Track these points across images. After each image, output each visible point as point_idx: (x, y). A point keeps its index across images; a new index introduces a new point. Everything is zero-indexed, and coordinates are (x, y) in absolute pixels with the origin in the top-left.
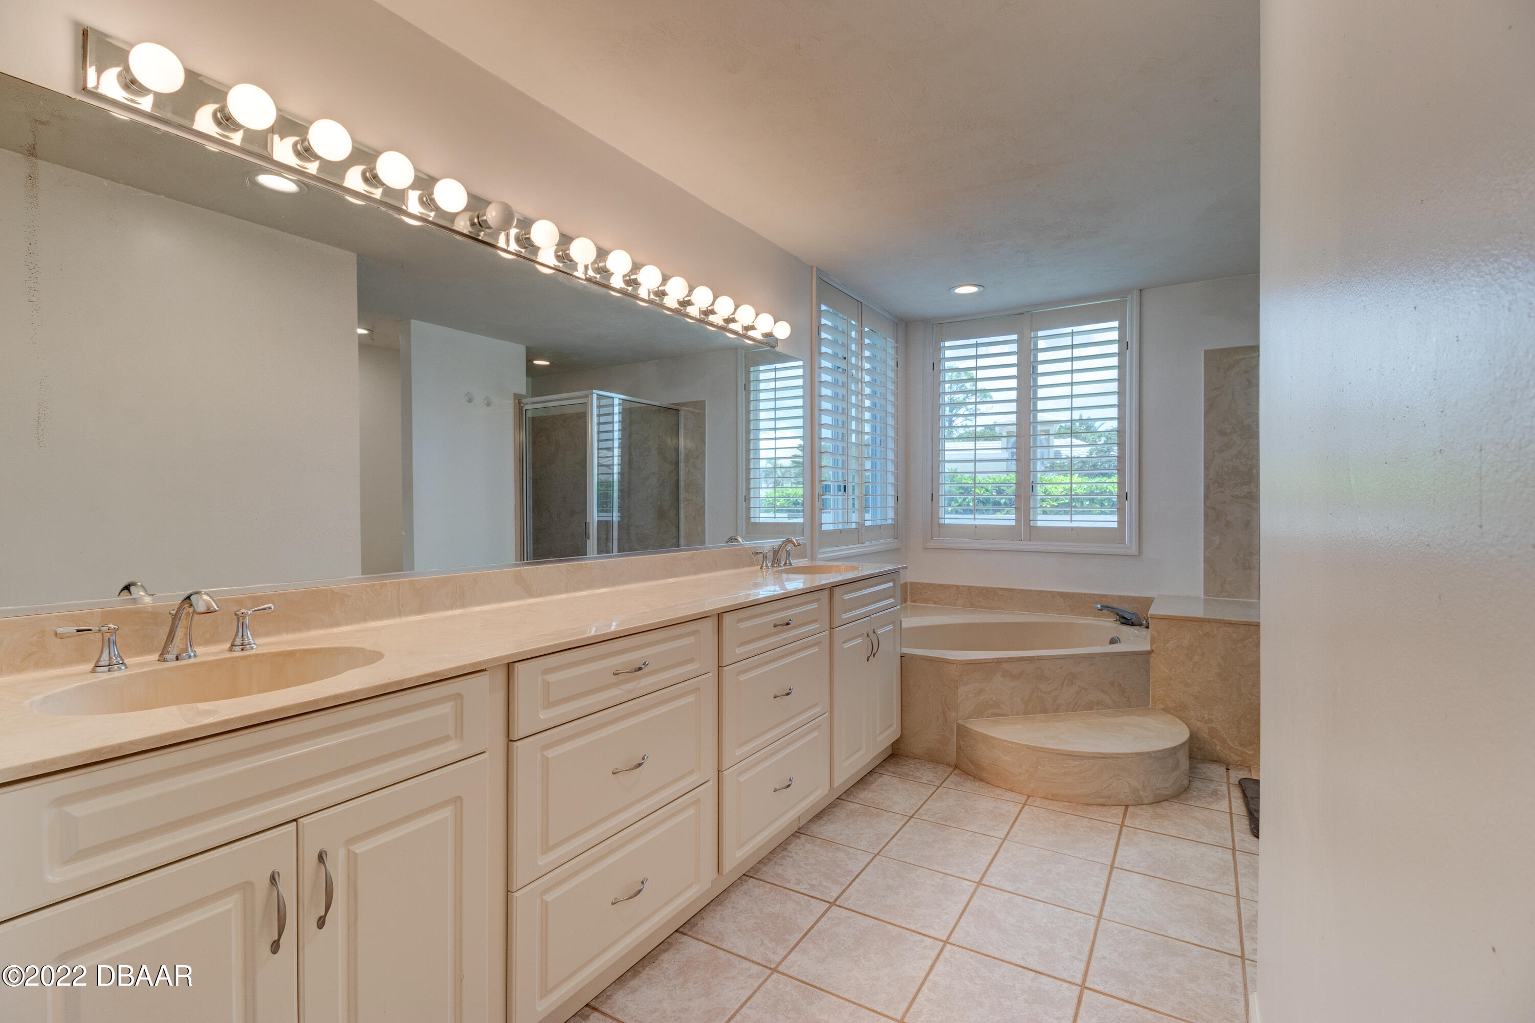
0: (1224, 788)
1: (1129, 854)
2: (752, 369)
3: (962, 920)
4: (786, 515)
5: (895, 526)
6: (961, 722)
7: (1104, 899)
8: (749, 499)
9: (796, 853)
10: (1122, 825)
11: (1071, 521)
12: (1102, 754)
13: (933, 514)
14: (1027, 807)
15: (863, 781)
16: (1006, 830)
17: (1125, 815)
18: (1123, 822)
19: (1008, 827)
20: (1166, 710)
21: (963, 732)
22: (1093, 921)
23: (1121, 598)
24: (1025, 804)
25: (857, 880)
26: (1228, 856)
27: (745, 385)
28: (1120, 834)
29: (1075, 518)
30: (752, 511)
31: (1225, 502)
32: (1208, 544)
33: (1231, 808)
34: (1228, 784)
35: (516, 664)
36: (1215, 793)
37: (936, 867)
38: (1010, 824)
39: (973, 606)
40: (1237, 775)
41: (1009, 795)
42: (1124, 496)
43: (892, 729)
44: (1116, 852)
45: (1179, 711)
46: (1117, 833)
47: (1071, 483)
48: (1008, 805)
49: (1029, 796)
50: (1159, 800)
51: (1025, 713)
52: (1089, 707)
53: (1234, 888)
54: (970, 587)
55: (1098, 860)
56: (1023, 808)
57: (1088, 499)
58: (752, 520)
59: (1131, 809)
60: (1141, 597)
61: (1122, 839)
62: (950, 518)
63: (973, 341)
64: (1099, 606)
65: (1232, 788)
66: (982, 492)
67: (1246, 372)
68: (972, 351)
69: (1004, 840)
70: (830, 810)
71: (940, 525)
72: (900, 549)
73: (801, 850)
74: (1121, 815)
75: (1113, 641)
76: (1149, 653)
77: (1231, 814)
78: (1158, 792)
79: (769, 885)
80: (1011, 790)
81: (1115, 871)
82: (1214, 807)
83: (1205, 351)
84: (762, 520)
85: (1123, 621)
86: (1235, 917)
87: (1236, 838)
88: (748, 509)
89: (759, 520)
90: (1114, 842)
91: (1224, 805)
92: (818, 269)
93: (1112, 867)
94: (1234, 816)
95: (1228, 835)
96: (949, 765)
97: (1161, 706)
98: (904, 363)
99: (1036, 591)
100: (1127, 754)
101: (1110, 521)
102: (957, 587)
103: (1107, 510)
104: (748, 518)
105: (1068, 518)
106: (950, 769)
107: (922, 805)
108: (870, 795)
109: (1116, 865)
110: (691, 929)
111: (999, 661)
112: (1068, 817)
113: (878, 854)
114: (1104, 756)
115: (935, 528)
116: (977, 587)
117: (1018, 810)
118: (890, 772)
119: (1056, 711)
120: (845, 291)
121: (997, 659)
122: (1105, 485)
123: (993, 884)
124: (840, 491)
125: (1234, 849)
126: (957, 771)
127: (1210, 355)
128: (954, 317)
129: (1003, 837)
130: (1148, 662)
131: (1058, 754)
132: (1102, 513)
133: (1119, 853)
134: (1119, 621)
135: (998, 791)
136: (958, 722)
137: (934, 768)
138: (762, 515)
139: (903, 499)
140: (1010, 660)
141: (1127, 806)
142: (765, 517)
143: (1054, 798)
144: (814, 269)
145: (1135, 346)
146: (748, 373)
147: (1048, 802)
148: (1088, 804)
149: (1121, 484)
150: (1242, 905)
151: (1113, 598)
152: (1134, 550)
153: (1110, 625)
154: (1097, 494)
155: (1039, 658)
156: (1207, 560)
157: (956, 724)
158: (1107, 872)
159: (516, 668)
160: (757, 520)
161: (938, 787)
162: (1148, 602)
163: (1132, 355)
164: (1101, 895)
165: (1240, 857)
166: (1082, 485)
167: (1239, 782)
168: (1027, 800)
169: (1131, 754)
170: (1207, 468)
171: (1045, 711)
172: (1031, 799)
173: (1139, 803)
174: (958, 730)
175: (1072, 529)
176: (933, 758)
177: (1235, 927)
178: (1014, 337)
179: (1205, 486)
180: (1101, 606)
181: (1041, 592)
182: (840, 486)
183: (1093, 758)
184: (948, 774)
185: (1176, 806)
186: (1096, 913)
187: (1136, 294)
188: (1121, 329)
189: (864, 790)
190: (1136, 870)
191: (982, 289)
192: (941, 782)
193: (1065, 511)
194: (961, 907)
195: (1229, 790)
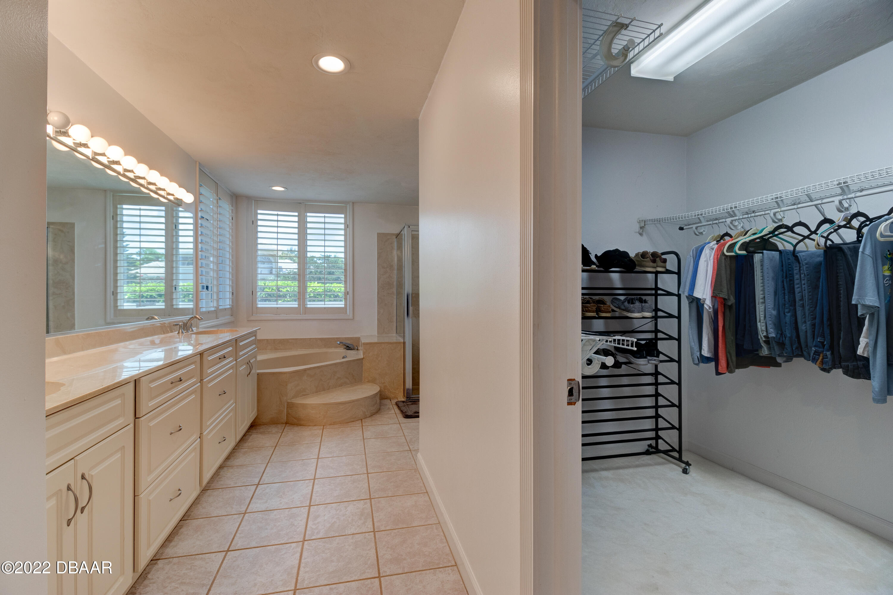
0: (391, 406)
1: (367, 434)
2: (119, 206)
3: (317, 471)
4: (135, 304)
5: (231, 309)
6: (289, 401)
7: (365, 449)
8: (117, 293)
9: (226, 475)
10: (362, 426)
11: (325, 304)
12: (353, 400)
13: (253, 302)
14: (324, 430)
15: (243, 439)
16: (320, 439)
17: (362, 422)
18: (362, 425)
19: (320, 438)
20: (369, 382)
21: (290, 406)
22: (364, 456)
23: (345, 338)
24: (323, 429)
25: (264, 474)
26: (398, 425)
27: (113, 216)
28: (362, 429)
29: (326, 303)
30: (119, 301)
31: (384, 296)
32: (379, 313)
33: (395, 412)
34: (392, 405)
35: (141, 378)
36: (389, 408)
37: (297, 459)
38: (321, 437)
39: (276, 349)
40: (394, 402)
41: (316, 428)
42: (346, 293)
43: (254, 413)
44: (363, 434)
45: (373, 381)
46: (361, 428)
47: (325, 287)
48: (317, 431)
49: (324, 426)
50: (372, 415)
51: (316, 392)
52: (341, 385)
53: (403, 434)
54: (274, 340)
55: (358, 438)
56: (323, 430)
57: (323, 294)
58: (119, 308)
59: (363, 420)
60: (354, 337)
61: (364, 430)
62: (261, 305)
63: (276, 213)
64: (339, 343)
65: (394, 406)
66: (270, 291)
67: (391, 244)
68: (275, 218)
69: (321, 442)
70: (233, 454)
71: (257, 308)
72: (234, 322)
73: (227, 473)
74: (361, 423)
75: (343, 358)
76: (362, 359)
77: (396, 413)
78: (371, 412)
79: (220, 489)
80: (315, 425)
81: (365, 440)
82: (390, 413)
83: (377, 233)
84: (125, 308)
85: (347, 348)
86: (405, 441)
87: (399, 420)
88: (116, 300)
89: (123, 307)
90: (361, 432)
91: (393, 411)
92: (199, 163)
93: (364, 439)
94: (397, 414)
95: (397, 420)
96: (282, 423)
97: (367, 380)
98: (236, 219)
99: (308, 338)
100: (361, 399)
101: (340, 304)
102: (267, 340)
103: (333, 299)
104: (116, 306)
105: (323, 303)
106: (284, 425)
107: (279, 441)
108: (250, 444)
109: (365, 438)
110: (188, 517)
111: (305, 370)
112: (342, 428)
113: (268, 462)
114: (353, 401)
115: (253, 309)
116: (278, 339)
117: (321, 431)
118: (255, 433)
119: (328, 389)
120: (210, 176)
121: (305, 369)
122: (331, 288)
123: (324, 457)
124: (204, 289)
125: (400, 423)
126: (287, 425)
127: (379, 235)
128: (265, 198)
129: (320, 442)
130: (362, 363)
131: (336, 404)
132: (330, 301)
133: (364, 434)
134: (346, 348)
135: (310, 427)
136: (288, 401)
137: (276, 426)
138: (125, 304)
139: (235, 294)
140: (310, 369)
141: (362, 420)
142: (127, 306)
143: (334, 423)
144: (198, 163)
145: (351, 226)
146: (116, 208)
147: (332, 426)
148: (348, 423)
149: (346, 287)
150: (406, 438)
151: (342, 338)
152: (351, 317)
153: (342, 351)
154: (328, 292)
155: (322, 366)
156: (378, 320)
157: (286, 403)
158: (363, 441)
159: (141, 380)
160: (122, 308)
161: (282, 433)
162: (358, 339)
163: (349, 230)
164: (364, 448)
165: (402, 425)
166: (321, 288)
167: (396, 403)
168: (323, 427)
169: (363, 398)
170: (378, 282)
171: (324, 390)
172: (325, 427)
173: (365, 418)
174: (287, 405)
175: (325, 308)
176: (274, 422)
177: (406, 444)
178: (296, 214)
179: (378, 289)
180: (340, 342)
181: (311, 339)
182: (204, 286)
183: (350, 402)
184: (284, 427)
185: (378, 415)
186: (364, 453)
187: (351, 204)
188: (345, 218)
189: (246, 443)
190: (372, 438)
191: (286, 189)
192: (282, 430)
193: (313, 300)
194: (315, 467)
195: (393, 406)
